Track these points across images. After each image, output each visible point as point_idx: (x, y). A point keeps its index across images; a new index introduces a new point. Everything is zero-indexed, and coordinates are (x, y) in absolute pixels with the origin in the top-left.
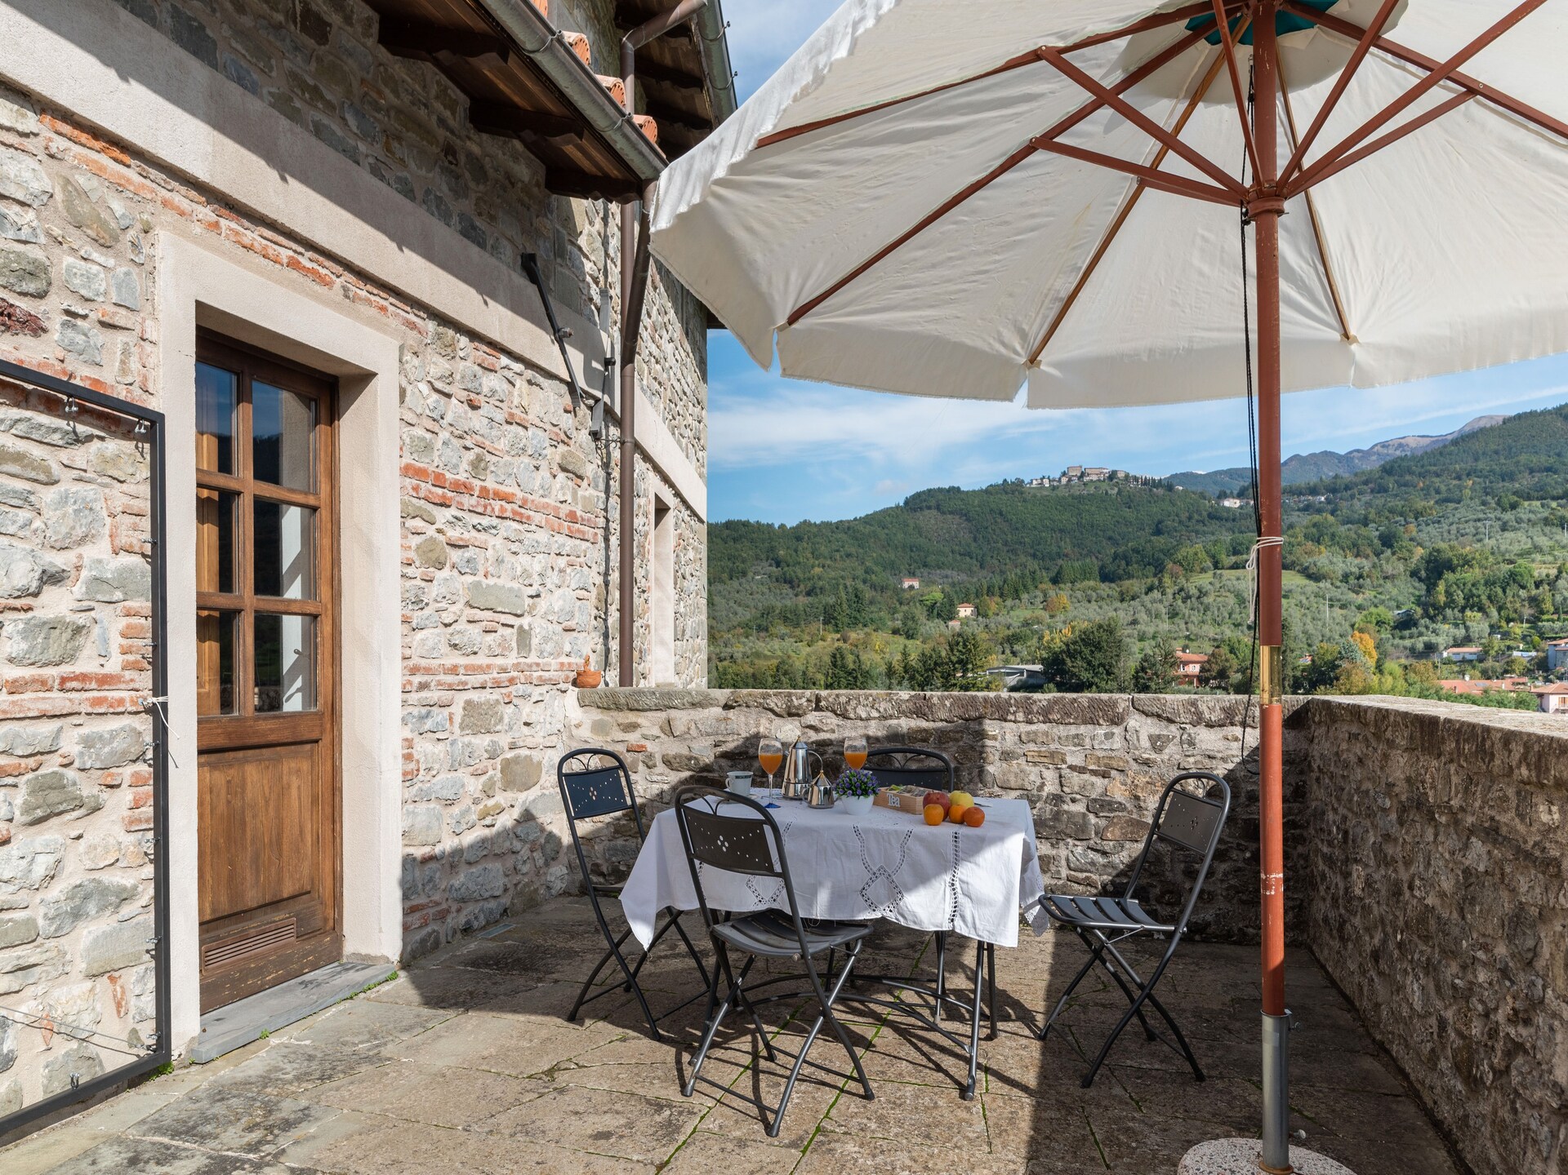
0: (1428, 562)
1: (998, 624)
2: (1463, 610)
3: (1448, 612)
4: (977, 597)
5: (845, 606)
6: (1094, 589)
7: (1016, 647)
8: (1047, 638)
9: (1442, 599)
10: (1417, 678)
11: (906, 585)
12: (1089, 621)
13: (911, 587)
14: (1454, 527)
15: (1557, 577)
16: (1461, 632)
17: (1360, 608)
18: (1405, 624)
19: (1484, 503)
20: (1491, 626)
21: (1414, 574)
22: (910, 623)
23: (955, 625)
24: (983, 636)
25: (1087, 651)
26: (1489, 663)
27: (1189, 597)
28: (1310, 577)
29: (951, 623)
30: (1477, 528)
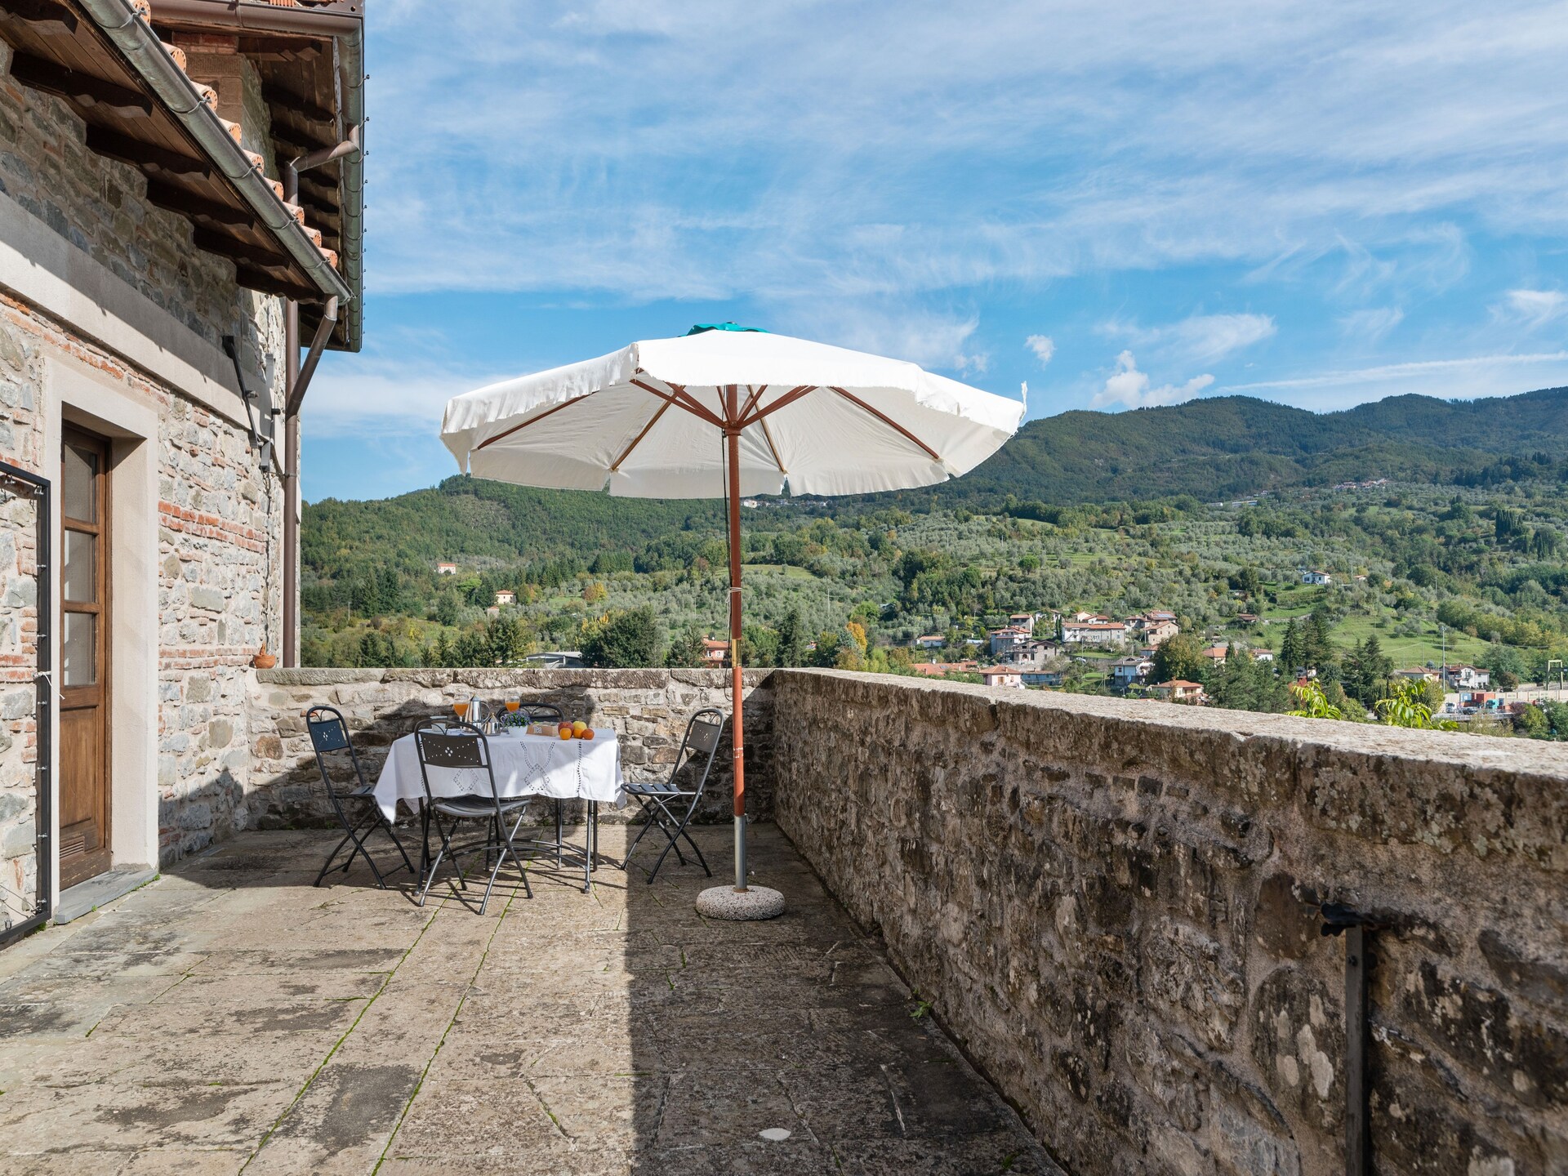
0: (905, 563)
1: (537, 611)
2: (931, 605)
3: (921, 605)
4: (516, 584)
5: (376, 590)
6: (629, 579)
7: (555, 634)
8: (585, 625)
9: (916, 594)
10: (897, 662)
11: (442, 570)
12: (625, 609)
13: (448, 573)
14: (924, 534)
15: (997, 579)
16: (929, 623)
17: (854, 601)
18: (889, 616)
19: (945, 515)
20: (952, 618)
21: (895, 573)
22: (447, 609)
23: (494, 611)
24: (522, 623)
25: (623, 639)
26: (950, 649)
27: (714, 589)
28: (814, 573)
29: (489, 610)
30: (941, 536)
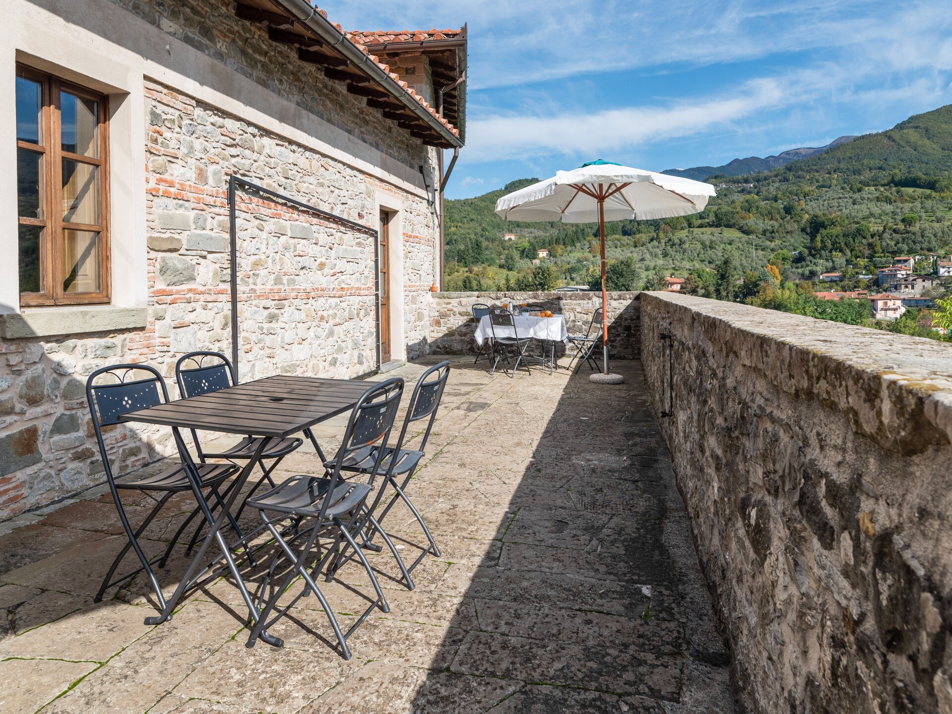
0: (811, 223)
1: (562, 261)
2: (831, 252)
3: (823, 252)
4: (550, 244)
5: (470, 251)
6: (619, 240)
7: (574, 275)
8: (591, 270)
9: (819, 245)
10: (803, 291)
11: (507, 238)
12: (616, 259)
13: (510, 239)
14: (826, 202)
15: (883, 232)
16: (830, 264)
17: (773, 250)
18: (799, 260)
19: (843, 188)
20: (847, 261)
21: (803, 230)
22: (510, 261)
23: (537, 262)
24: (554, 268)
25: (615, 278)
26: (846, 282)
27: (674, 245)
28: (743, 232)
29: (534, 261)
30: (839, 203)
